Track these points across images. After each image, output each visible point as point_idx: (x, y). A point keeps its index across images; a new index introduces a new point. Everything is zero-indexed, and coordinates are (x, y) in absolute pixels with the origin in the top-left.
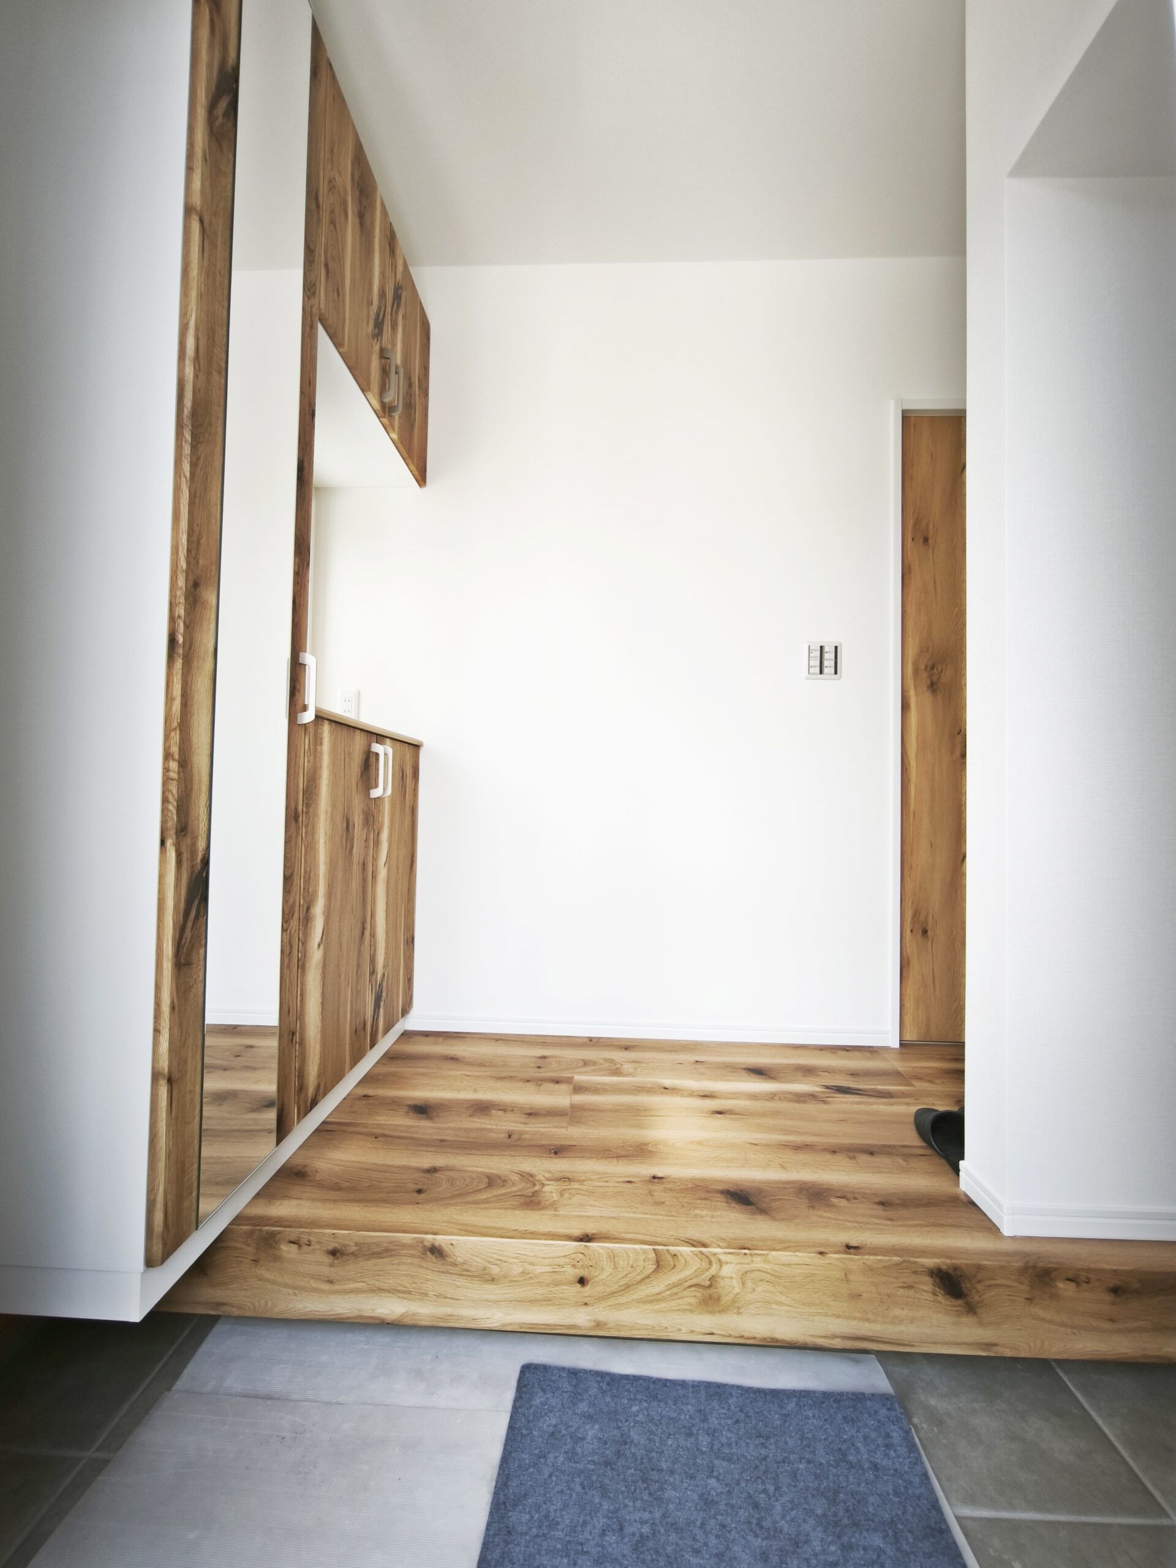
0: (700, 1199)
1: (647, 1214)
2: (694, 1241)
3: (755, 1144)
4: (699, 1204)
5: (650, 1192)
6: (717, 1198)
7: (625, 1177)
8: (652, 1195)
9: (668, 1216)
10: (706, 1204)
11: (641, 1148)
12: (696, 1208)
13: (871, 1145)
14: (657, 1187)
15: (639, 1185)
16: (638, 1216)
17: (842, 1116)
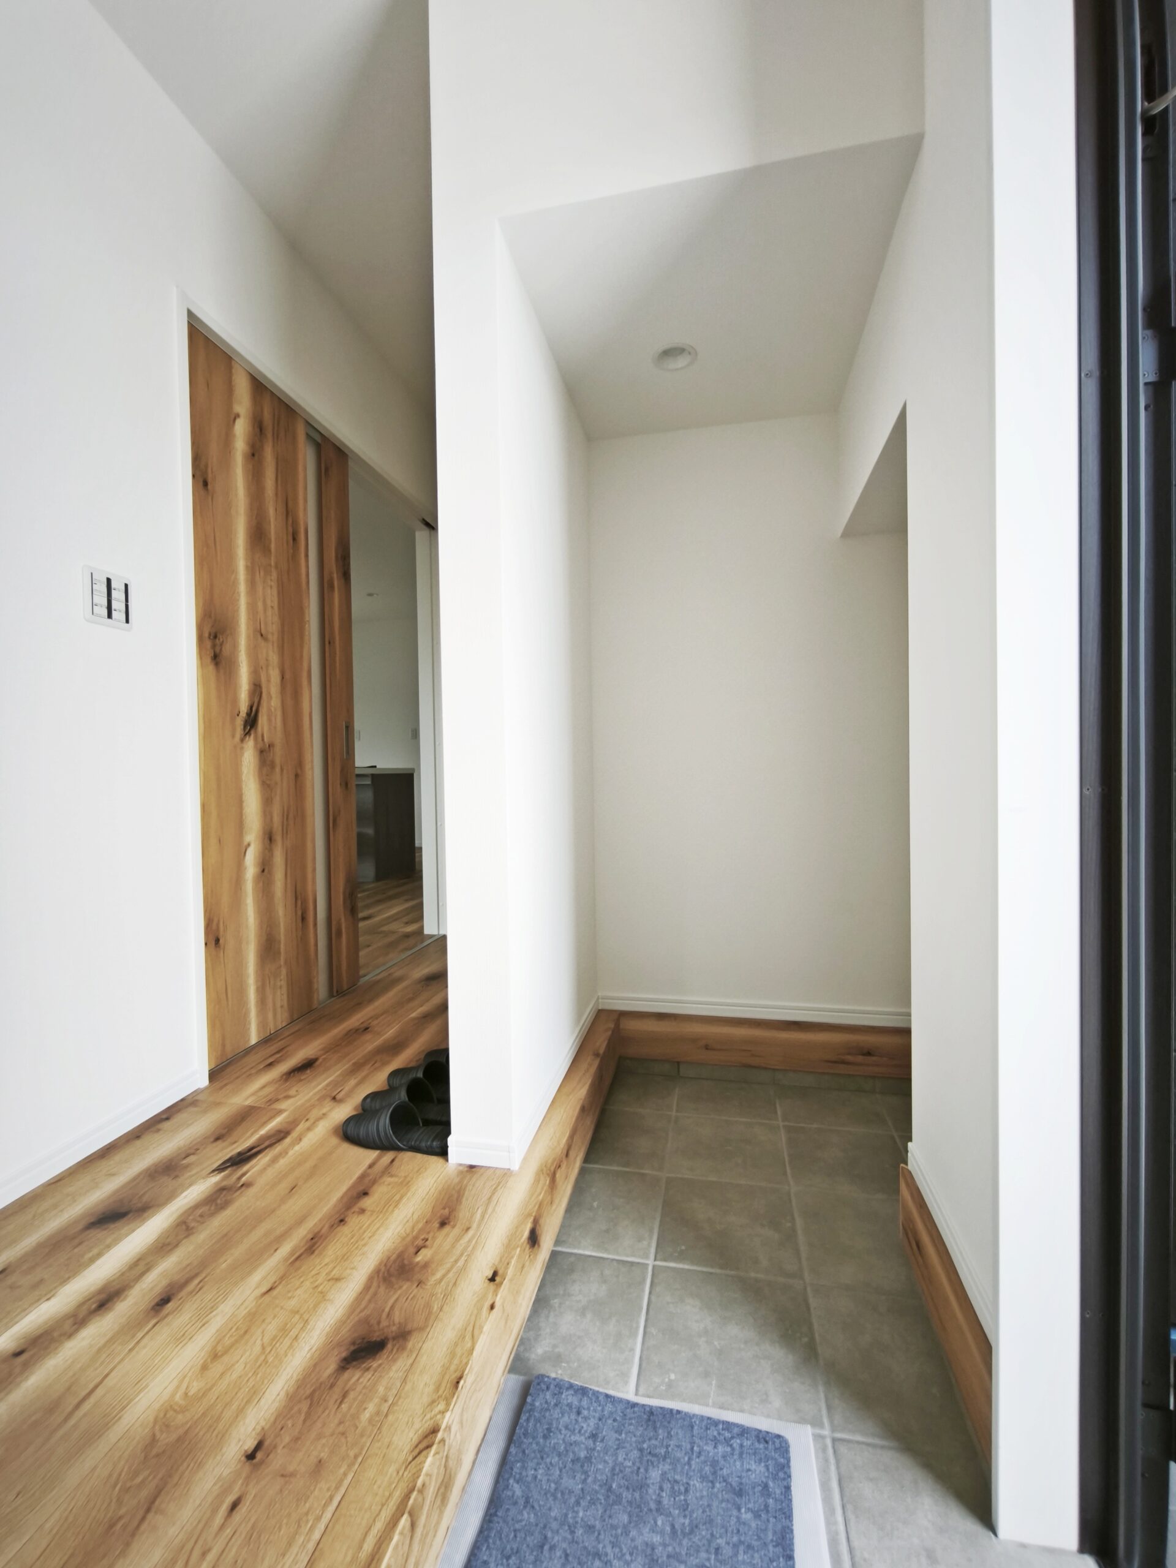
0: (341, 1403)
1: (331, 1498)
2: (420, 1442)
3: (271, 1289)
4: (350, 1408)
5: (282, 1476)
6: (349, 1380)
7: (215, 1511)
8: (292, 1475)
9: (353, 1464)
10: (355, 1399)
11: (157, 1455)
12: (356, 1417)
13: (353, 1187)
14: (278, 1460)
15: (252, 1491)
16: (328, 1515)
17: (285, 1185)
